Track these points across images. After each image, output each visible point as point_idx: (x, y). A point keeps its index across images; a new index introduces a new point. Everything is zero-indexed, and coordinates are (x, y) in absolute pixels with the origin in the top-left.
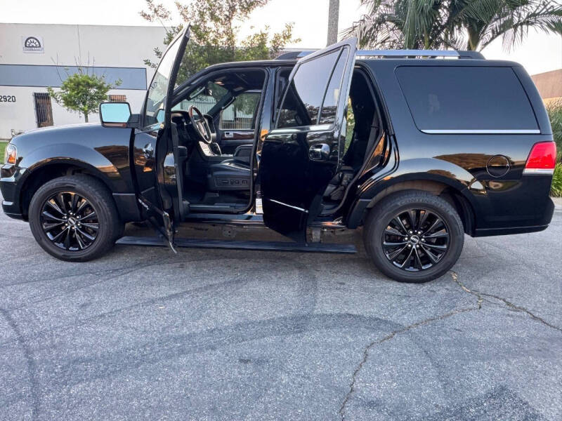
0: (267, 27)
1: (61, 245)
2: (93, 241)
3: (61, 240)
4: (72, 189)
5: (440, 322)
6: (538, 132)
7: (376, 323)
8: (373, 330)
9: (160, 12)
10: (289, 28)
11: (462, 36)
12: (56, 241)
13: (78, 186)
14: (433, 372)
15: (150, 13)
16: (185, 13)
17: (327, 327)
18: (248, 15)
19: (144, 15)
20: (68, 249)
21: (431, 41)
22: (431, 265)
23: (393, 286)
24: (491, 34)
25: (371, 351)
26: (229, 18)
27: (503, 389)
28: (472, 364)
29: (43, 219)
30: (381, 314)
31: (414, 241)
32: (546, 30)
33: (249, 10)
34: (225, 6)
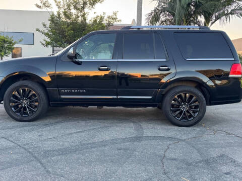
0: (104, 13)
1: (19, 114)
2: (35, 112)
3: (19, 111)
4: (27, 86)
5: (198, 138)
6: (233, 59)
7: (170, 139)
8: (170, 140)
9: (46, 5)
10: (115, 14)
11: (202, 19)
12: (17, 112)
13: (30, 85)
14: (196, 151)
15: (41, 5)
16: (59, 5)
17: (150, 140)
18: (94, 7)
19: (38, 6)
20: (22, 116)
21: (186, 22)
22: (192, 118)
23: (176, 128)
24: (215, 18)
25: (170, 146)
26: (83, 8)
27: (223, 155)
28: (211, 149)
29: (11, 101)
30: (173, 136)
31: (184, 108)
32: (240, 17)
33: (94, 4)
34: (82, 2)
